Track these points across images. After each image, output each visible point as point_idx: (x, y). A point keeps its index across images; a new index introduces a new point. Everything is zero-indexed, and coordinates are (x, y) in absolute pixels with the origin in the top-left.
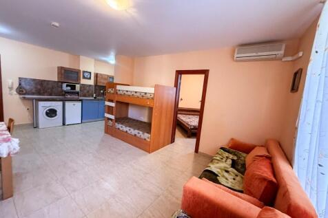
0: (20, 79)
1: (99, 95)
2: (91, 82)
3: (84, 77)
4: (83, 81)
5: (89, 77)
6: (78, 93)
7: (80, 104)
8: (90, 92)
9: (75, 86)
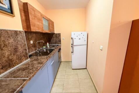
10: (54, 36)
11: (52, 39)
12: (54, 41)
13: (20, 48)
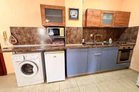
0: (11, 28)
1: (88, 40)
2: (79, 24)
3: (70, 18)
4: (69, 24)
5: (76, 16)
6: (64, 39)
7: (62, 54)
8: (78, 37)
9: (59, 30)
10: (126, 31)
11: (123, 35)
12: (124, 38)
13: (78, 36)
